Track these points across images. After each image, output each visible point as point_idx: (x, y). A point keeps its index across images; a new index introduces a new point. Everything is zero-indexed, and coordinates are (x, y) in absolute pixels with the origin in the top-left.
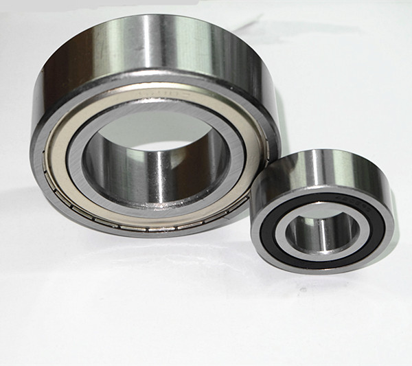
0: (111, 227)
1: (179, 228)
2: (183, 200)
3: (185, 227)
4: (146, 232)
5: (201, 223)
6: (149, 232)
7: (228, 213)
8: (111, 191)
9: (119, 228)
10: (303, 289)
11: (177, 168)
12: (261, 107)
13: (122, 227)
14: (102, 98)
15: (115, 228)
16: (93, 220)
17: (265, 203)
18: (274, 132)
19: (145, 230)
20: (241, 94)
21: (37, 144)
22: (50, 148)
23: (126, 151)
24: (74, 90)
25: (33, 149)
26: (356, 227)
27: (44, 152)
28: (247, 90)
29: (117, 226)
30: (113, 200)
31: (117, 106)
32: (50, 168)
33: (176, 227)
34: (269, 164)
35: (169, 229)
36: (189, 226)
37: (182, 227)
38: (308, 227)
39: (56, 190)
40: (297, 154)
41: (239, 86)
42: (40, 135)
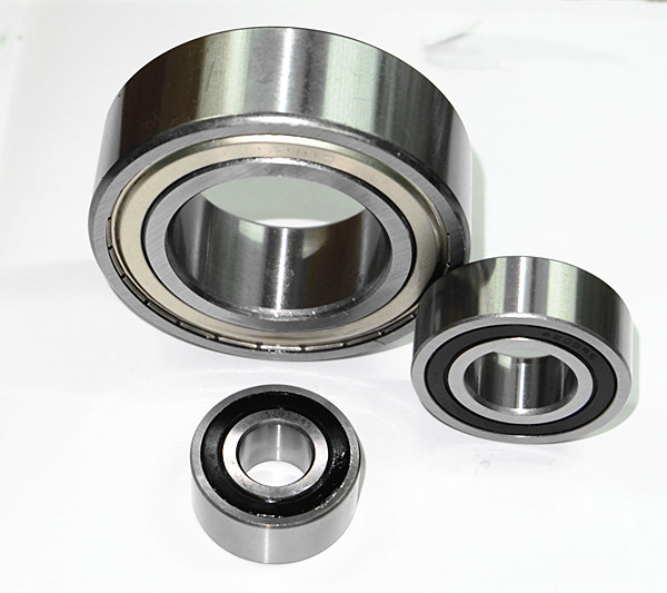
0: (205, 337)
1: (307, 349)
2: (316, 309)
3: (317, 348)
4: (256, 349)
5: (341, 345)
6: (261, 350)
7: (384, 335)
8: (207, 284)
9: (216, 340)
10: (485, 462)
11: (312, 257)
12: (442, 186)
13: (220, 339)
14: (202, 150)
15: (211, 339)
16: (178, 325)
17: (437, 329)
18: (461, 224)
19: (255, 346)
20: (412, 164)
21: (100, 207)
22: (119, 213)
23: (238, 224)
24: (161, 134)
25: (94, 214)
26: (572, 379)
27: (110, 218)
28: (423, 160)
29: (213, 337)
30: (209, 299)
31: (224, 164)
32: (118, 242)
33: (303, 346)
34: (450, 270)
35: (292, 349)
36: (323, 347)
37: (312, 348)
38: (502, 370)
39: (125, 275)
40: (494, 259)
41: (412, 153)
42: (105, 195)
